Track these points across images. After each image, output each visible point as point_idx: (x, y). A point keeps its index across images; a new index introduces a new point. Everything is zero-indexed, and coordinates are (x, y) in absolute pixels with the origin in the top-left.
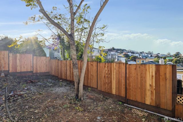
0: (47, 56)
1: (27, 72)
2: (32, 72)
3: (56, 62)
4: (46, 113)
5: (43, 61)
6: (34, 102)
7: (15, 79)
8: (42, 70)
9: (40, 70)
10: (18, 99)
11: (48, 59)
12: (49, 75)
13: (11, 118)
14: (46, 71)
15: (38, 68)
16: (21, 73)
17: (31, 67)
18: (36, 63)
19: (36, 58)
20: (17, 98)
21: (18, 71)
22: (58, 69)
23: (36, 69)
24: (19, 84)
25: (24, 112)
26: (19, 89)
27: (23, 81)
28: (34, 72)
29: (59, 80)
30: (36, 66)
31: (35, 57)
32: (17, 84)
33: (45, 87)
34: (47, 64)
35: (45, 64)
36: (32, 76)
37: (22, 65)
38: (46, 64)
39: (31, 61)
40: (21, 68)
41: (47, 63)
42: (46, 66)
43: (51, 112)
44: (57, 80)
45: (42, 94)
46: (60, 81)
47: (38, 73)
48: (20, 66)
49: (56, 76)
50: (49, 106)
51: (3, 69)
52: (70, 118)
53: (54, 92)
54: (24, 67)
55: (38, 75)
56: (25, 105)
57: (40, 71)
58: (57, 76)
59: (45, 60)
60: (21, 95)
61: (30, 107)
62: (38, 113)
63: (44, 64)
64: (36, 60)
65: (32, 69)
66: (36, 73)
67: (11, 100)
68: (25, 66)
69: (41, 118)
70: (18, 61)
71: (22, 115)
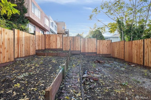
1: (92, 53)
2: (96, 53)
3: (121, 44)
5: (105, 44)
7: (85, 57)
8: (104, 52)
11: (109, 42)
12: (110, 57)
14: (107, 53)
15: (101, 50)
16: (88, 53)
17: (95, 48)
18: (99, 46)
21: (86, 52)
22: (123, 51)
23: (99, 51)
24: (88, 62)
26: (90, 69)
27: (91, 60)
30: (99, 48)
31: (98, 40)
32: (87, 62)
35: (106, 46)
37: (89, 47)
39: (95, 44)
40: (88, 49)
41: (109, 46)
42: (108, 48)
46: (132, 65)
48: (88, 48)
51: (77, 50)
54: (90, 49)
55: (101, 56)
57: (102, 53)
59: (107, 43)
60: (96, 81)
64: (99, 43)
65: (96, 50)
66: (99, 54)
70: (86, 44)
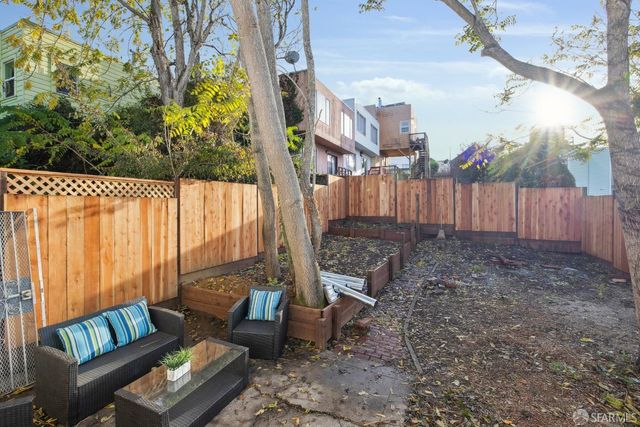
0: (577, 185)
1: (500, 234)
2: (512, 235)
3: (606, 206)
4: (480, 354)
5: (553, 204)
6: (472, 313)
8: (548, 231)
9: (541, 231)
10: (443, 294)
12: (580, 254)
13: (406, 326)
14: (565, 238)
15: (535, 224)
16: (482, 233)
17: (511, 219)
18: (527, 210)
19: (528, 192)
20: (441, 291)
21: (474, 229)
22: (613, 235)
23: (528, 226)
25: (435, 325)
26: (458, 274)
28: (520, 237)
29: (611, 278)
30: (528, 218)
31: (524, 190)
33: (534, 286)
34: (568, 214)
35: (561, 211)
36: (512, 246)
37: (484, 214)
38: (565, 211)
39: (510, 204)
40: (483, 220)
41: (572, 211)
42: (567, 219)
43: (497, 359)
44: (602, 276)
45: (510, 303)
46: (615, 280)
47: (535, 240)
48: (480, 216)
49: (603, 261)
50: (504, 342)
51: (442, 222)
52: (544, 410)
53: (554, 309)
54: (491, 220)
55: (535, 246)
56: (447, 313)
57: (541, 236)
58: (610, 259)
59: (562, 198)
60: (452, 288)
61: (454, 322)
62: (460, 343)
63: (558, 210)
64: (527, 199)
65: (514, 226)
66: (528, 240)
67: (429, 292)
68: (495, 217)
69: (459, 357)
70: (475, 202)
71: (428, 331)
